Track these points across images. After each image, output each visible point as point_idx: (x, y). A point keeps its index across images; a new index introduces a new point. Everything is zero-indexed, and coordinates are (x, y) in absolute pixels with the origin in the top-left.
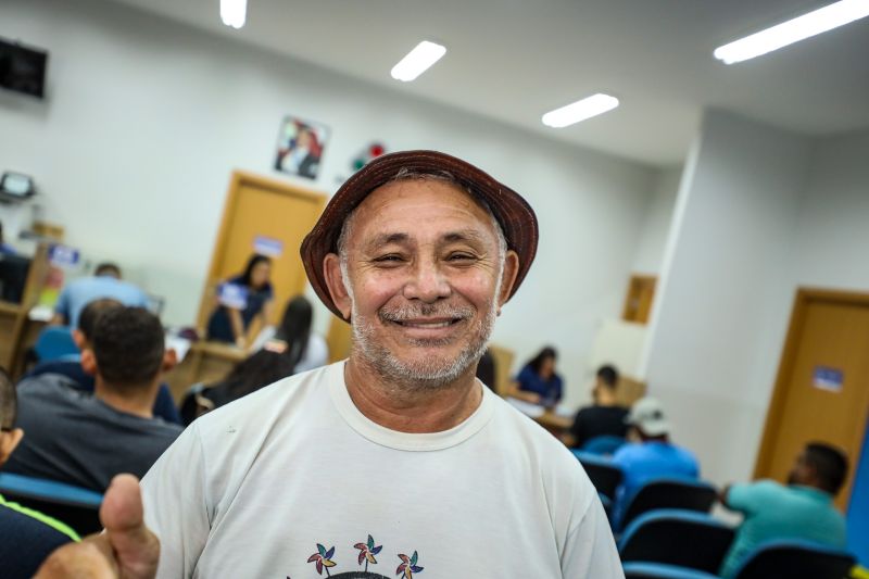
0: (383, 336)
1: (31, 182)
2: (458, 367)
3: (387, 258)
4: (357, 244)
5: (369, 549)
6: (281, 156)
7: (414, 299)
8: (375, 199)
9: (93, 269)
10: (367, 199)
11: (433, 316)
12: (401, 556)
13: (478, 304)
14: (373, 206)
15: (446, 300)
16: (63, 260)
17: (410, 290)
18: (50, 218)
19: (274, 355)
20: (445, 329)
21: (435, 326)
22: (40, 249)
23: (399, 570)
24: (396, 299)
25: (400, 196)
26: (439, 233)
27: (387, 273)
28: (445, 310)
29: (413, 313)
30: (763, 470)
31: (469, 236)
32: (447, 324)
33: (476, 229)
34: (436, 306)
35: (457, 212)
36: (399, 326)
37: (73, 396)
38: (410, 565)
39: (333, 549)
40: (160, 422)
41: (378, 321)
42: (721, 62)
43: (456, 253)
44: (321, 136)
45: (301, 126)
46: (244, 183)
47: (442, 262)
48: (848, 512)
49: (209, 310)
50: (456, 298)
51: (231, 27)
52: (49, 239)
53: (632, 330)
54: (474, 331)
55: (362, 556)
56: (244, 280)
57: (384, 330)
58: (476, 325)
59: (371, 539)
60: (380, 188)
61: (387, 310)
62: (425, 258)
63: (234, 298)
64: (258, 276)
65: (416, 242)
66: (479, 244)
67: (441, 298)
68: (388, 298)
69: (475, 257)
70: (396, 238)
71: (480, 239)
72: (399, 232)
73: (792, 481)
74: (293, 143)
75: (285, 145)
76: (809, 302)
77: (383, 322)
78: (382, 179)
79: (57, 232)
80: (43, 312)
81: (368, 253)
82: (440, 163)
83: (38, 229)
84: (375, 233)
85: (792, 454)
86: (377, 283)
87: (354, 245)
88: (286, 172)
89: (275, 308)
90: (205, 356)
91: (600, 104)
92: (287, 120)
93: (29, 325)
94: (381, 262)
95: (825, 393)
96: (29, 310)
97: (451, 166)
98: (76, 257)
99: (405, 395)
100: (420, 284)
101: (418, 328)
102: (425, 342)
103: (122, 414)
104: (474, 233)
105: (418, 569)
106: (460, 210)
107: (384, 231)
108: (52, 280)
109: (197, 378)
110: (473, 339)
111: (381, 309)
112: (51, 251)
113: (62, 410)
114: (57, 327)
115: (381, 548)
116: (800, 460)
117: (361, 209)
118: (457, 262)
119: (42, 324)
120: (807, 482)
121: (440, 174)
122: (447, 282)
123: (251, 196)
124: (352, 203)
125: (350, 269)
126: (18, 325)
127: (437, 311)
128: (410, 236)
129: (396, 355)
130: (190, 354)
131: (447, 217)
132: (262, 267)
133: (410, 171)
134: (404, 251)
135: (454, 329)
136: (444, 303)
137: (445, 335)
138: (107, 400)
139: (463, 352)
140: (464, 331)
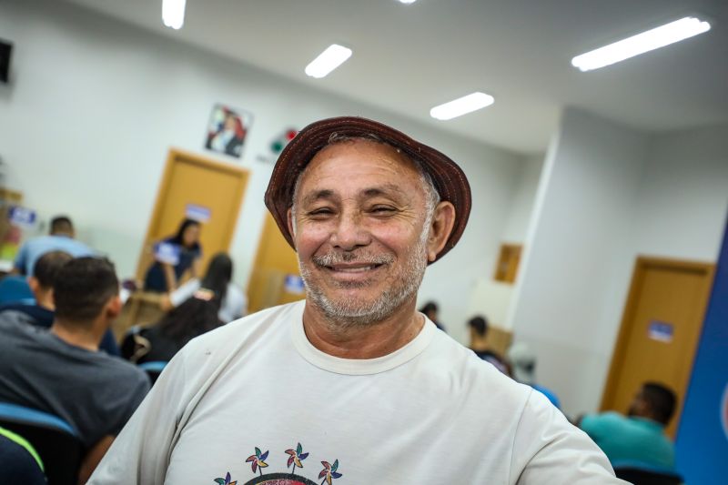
0: (317, 280)
3: (320, 211)
4: (300, 199)
5: (298, 455)
6: (211, 137)
7: (337, 247)
9: (47, 228)
11: (352, 262)
12: (324, 463)
13: (397, 251)
15: (365, 248)
16: (22, 219)
17: (334, 239)
18: (11, 185)
19: (202, 302)
20: (366, 273)
23: (321, 475)
24: (324, 247)
25: (331, 157)
26: (359, 190)
27: (318, 224)
28: (365, 256)
29: (337, 259)
30: (608, 404)
31: (389, 191)
33: (396, 184)
34: (356, 252)
35: (378, 169)
37: (30, 330)
38: (331, 471)
39: (268, 452)
40: (104, 355)
41: (313, 266)
42: (577, 70)
43: (377, 205)
44: (245, 121)
45: (228, 113)
46: (179, 159)
47: (364, 214)
48: (676, 439)
51: (171, 28)
52: (9, 202)
53: (502, 288)
54: (395, 275)
55: (290, 461)
56: (177, 240)
57: (318, 273)
58: (397, 269)
59: (300, 447)
61: (319, 256)
62: (349, 209)
63: (168, 255)
64: (189, 237)
65: (340, 197)
66: (399, 198)
67: (358, 246)
68: (319, 246)
69: (395, 209)
70: (324, 194)
71: (400, 194)
72: (327, 188)
73: (631, 413)
74: (222, 127)
75: (214, 128)
76: (646, 267)
77: (317, 267)
79: (17, 196)
80: (4, 264)
84: (310, 190)
85: (631, 391)
88: (215, 151)
90: (142, 304)
91: (479, 101)
92: (217, 107)
94: (317, 215)
95: (657, 343)
98: (33, 217)
100: (341, 234)
101: (342, 272)
102: (347, 284)
104: (394, 188)
105: (337, 476)
107: (315, 188)
108: (11, 237)
109: (135, 322)
110: (394, 282)
111: (313, 254)
112: (11, 212)
113: (20, 342)
115: (307, 454)
116: (637, 396)
119: (2, 274)
120: (643, 414)
121: (367, 137)
122: (366, 232)
123: (184, 170)
127: (356, 257)
128: (336, 192)
129: (326, 296)
130: (129, 301)
131: (368, 175)
132: (192, 229)
133: (339, 135)
134: (332, 205)
135: (374, 273)
136: (362, 249)
137: (365, 278)
138: (60, 335)
139: (384, 294)
140: (386, 275)
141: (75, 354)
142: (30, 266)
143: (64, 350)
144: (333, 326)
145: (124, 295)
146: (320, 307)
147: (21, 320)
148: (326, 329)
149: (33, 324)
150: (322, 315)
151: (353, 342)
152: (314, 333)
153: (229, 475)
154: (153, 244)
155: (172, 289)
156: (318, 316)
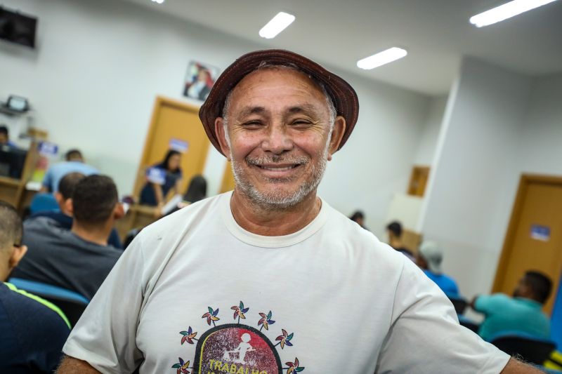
0: (249, 175)
1: (26, 102)
2: (298, 196)
3: (251, 123)
4: (233, 112)
5: (241, 310)
6: (188, 87)
7: (268, 151)
8: (245, 83)
10: (240, 82)
11: (280, 163)
12: (261, 314)
13: (312, 154)
14: (243, 88)
15: (290, 153)
16: (47, 151)
17: (265, 145)
18: (39, 126)
20: (289, 171)
21: (282, 169)
22: (33, 144)
23: (260, 323)
24: (256, 150)
25: (260, 81)
26: (285, 107)
27: (251, 133)
28: (288, 159)
29: (267, 160)
30: (498, 287)
31: (307, 109)
32: (290, 168)
33: (312, 104)
34: (283, 156)
35: (299, 91)
36: (259, 169)
37: (57, 231)
38: (267, 320)
39: (218, 310)
40: (112, 248)
41: (245, 165)
42: (474, 26)
43: (297, 119)
44: (214, 74)
45: (201, 68)
46: (163, 104)
47: (287, 126)
48: (552, 316)
49: (141, 186)
50: (296, 151)
51: (156, 3)
52: (38, 139)
53: (414, 201)
54: (309, 172)
56: (164, 166)
58: (310, 168)
59: (242, 304)
60: (249, 75)
61: (251, 158)
62: (276, 122)
63: (157, 177)
64: (173, 163)
65: (270, 113)
66: (314, 114)
67: (285, 151)
68: (251, 150)
69: (311, 123)
70: (257, 110)
71: (315, 111)
72: (259, 106)
73: (516, 295)
74: (196, 79)
75: (190, 80)
76: (529, 183)
77: (249, 166)
78: (249, 69)
79: (44, 134)
80: (35, 185)
81: (239, 120)
82: (288, 58)
83: (31, 133)
84: (244, 106)
85: (516, 277)
86: (245, 139)
87: (231, 113)
88: (191, 97)
89: (183, 184)
90: (138, 214)
91: (395, 54)
92: (192, 63)
93: (26, 193)
94: (248, 125)
95: (538, 242)
96: (26, 183)
97: (296, 61)
98: (56, 150)
99: (264, 213)
100: (271, 142)
101: (271, 170)
102: (275, 180)
103: (88, 243)
104: (310, 106)
106: (301, 90)
107: (249, 104)
108: (40, 164)
110: (308, 178)
111: (247, 157)
112: (40, 145)
113: (50, 239)
114: (44, 194)
115: (248, 309)
116: (521, 282)
117: (237, 88)
118: (298, 126)
119: (34, 192)
120: (525, 295)
121: (288, 65)
122: (290, 140)
123: (167, 112)
124: (231, 84)
125: (229, 129)
126: (19, 193)
127: (283, 159)
128: (266, 109)
129: (257, 188)
130: (129, 212)
131: (291, 96)
132: (175, 157)
133: (267, 63)
134: (262, 119)
135: (295, 171)
136: (288, 154)
137: (289, 176)
138: (79, 234)
139: (302, 187)
140: (303, 172)
141: (90, 247)
142: (55, 185)
143: (82, 245)
144: (258, 210)
145: (126, 207)
146: (249, 196)
147: (49, 224)
148: (252, 212)
149: (58, 226)
150: (249, 202)
151: (273, 222)
152: (243, 216)
153: (190, 328)
154: (145, 169)
155: (161, 203)
156: (245, 203)
